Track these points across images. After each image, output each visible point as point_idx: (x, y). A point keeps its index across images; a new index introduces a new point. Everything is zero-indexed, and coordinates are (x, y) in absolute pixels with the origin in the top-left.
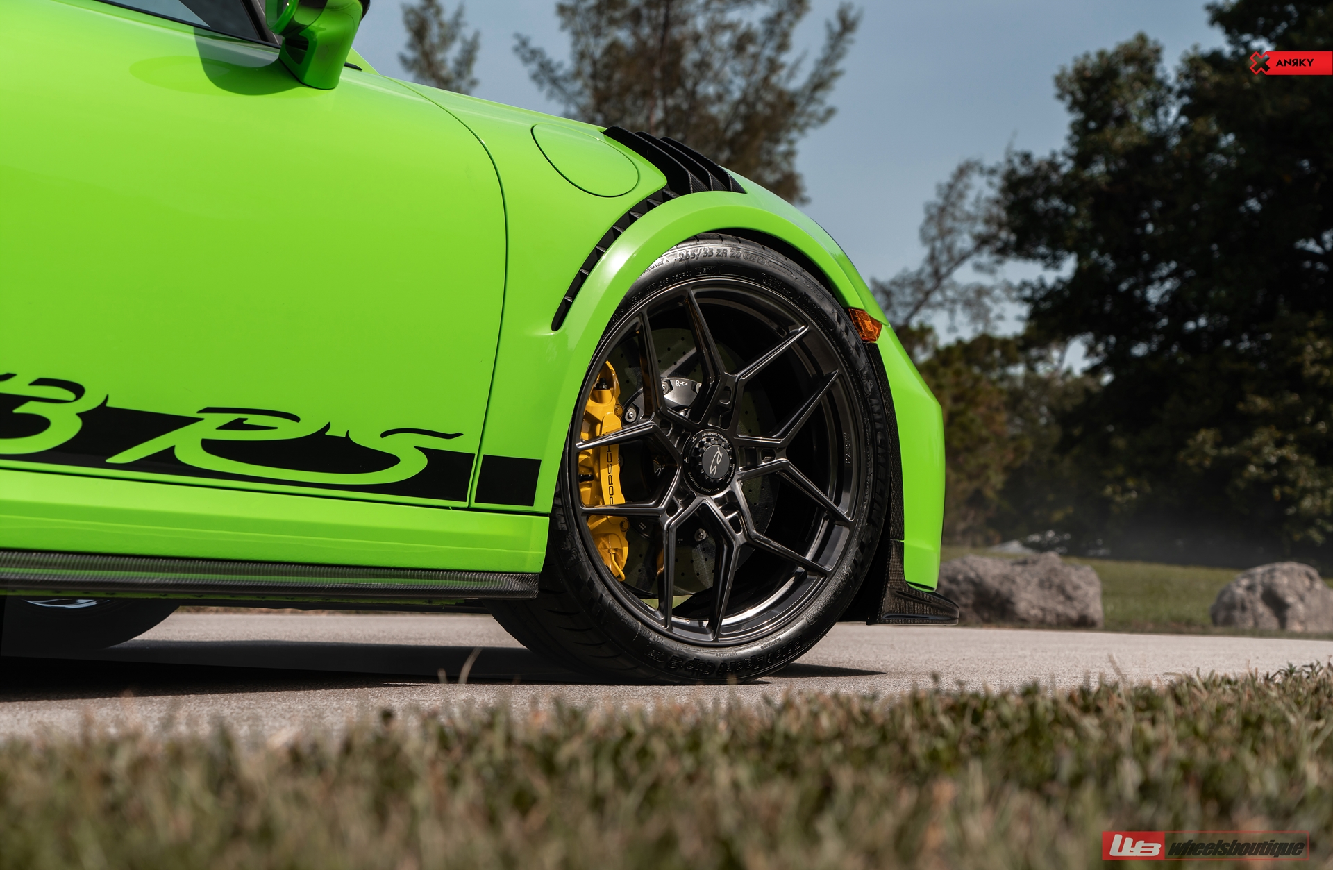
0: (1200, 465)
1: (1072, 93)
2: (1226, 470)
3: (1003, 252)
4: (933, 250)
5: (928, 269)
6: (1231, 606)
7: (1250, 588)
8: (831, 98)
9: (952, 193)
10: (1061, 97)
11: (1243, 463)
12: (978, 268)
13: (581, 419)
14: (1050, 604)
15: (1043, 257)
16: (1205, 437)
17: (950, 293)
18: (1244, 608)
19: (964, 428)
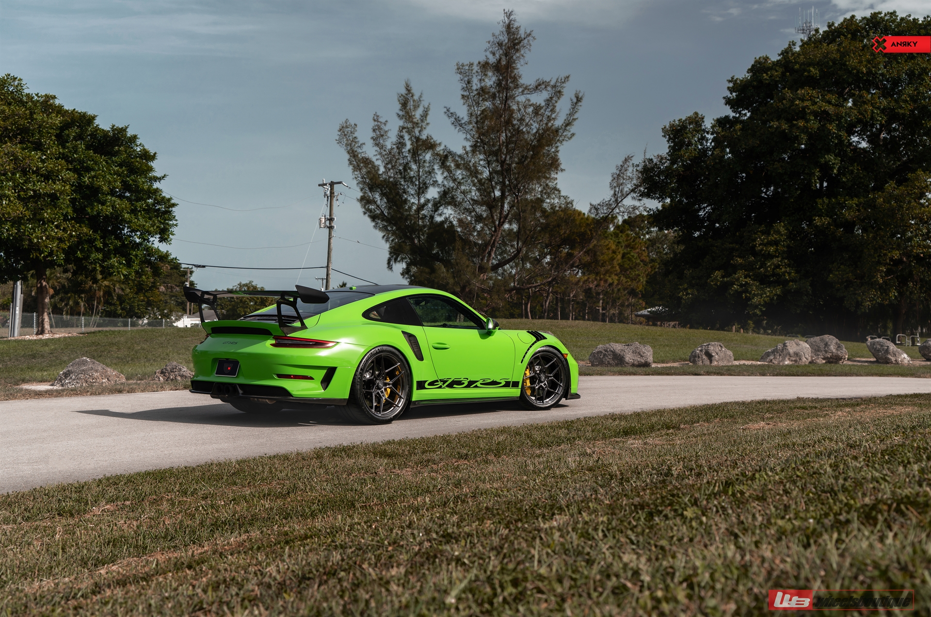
0: (716, 284)
1: (669, 135)
2: (726, 286)
3: (643, 195)
4: (615, 191)
5: (613, 199)
6: (695, 356)
7: (701, 351)
8: (573, 129)
9: (622, 169)
10: (664, 136)
11: (733, 284)
12: (633, 198)
13: (525, 374)
14: (636, 358)
15: (658, 198)
16: (718, 274)
17: (622, 209)
18: (699, 357)
19: (630, 260)
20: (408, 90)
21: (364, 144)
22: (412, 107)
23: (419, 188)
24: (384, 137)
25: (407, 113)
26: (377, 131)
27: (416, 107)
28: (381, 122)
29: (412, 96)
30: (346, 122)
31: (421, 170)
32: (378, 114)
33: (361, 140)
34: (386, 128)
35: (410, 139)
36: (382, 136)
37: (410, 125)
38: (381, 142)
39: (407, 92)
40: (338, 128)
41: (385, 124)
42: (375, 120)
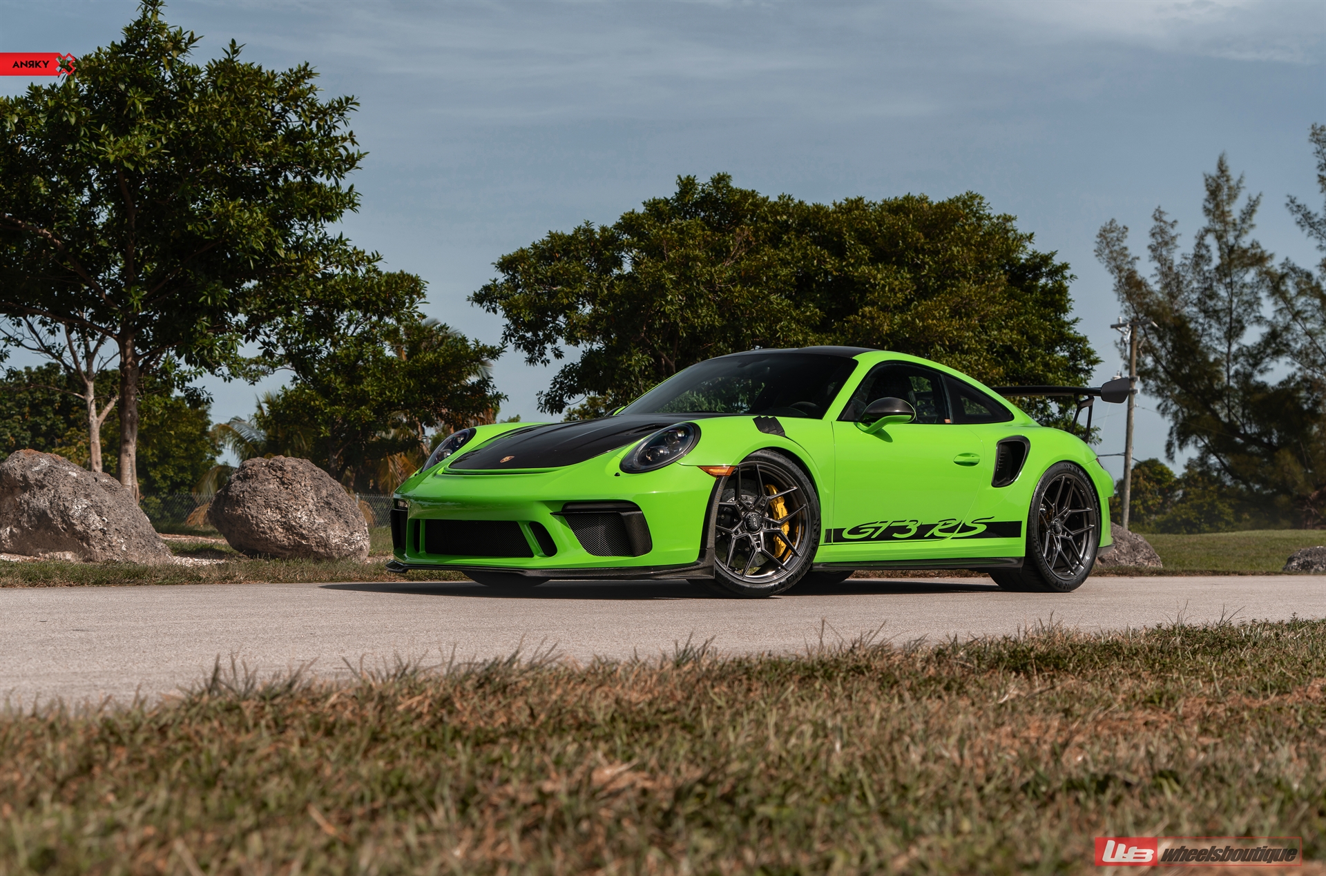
20: (1222, 169)
21: (1138, 258)
22: (1225, 197)
23: (1230, 329)
24: (1171, 247)
25: (1217, 206)
26: (1158, 236)
27: (1232, 197)
28: (1165, 222)
29: (1227, 180)
30: (1111, 223)
31: (1235, 300)
32: (1162, 209)
33: (1133, 252)
34: (1173, 232)
35: (1220, 249)
36: (1166, 244)
37: (1218, 227)
38: (1164, 253)
39: (1219, 174)
40: (1097, 232)
41: (1172, 226)
42: (1156, 219)
